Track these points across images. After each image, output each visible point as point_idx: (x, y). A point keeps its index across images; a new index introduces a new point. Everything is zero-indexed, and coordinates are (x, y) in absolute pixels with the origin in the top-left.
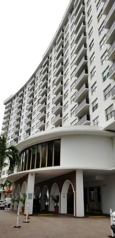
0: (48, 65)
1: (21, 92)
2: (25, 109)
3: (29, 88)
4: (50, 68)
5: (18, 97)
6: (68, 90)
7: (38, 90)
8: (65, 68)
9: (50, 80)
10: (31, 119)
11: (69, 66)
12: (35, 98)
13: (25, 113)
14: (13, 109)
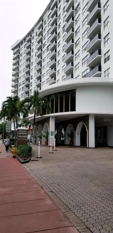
0: (57, 8)
1: (28, 36)
2: (34, 55)
3: (36, 33)
4: (59, 10)
5: (26, 43)
6: (79, 38)
7: (46, 35)
8: (76, 13)
9: (59, 25)
10: (41, 66)
11: (80, 12)
12: (44, 44)
13: (34, 60)
14: (21, 55)
